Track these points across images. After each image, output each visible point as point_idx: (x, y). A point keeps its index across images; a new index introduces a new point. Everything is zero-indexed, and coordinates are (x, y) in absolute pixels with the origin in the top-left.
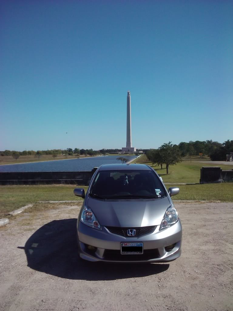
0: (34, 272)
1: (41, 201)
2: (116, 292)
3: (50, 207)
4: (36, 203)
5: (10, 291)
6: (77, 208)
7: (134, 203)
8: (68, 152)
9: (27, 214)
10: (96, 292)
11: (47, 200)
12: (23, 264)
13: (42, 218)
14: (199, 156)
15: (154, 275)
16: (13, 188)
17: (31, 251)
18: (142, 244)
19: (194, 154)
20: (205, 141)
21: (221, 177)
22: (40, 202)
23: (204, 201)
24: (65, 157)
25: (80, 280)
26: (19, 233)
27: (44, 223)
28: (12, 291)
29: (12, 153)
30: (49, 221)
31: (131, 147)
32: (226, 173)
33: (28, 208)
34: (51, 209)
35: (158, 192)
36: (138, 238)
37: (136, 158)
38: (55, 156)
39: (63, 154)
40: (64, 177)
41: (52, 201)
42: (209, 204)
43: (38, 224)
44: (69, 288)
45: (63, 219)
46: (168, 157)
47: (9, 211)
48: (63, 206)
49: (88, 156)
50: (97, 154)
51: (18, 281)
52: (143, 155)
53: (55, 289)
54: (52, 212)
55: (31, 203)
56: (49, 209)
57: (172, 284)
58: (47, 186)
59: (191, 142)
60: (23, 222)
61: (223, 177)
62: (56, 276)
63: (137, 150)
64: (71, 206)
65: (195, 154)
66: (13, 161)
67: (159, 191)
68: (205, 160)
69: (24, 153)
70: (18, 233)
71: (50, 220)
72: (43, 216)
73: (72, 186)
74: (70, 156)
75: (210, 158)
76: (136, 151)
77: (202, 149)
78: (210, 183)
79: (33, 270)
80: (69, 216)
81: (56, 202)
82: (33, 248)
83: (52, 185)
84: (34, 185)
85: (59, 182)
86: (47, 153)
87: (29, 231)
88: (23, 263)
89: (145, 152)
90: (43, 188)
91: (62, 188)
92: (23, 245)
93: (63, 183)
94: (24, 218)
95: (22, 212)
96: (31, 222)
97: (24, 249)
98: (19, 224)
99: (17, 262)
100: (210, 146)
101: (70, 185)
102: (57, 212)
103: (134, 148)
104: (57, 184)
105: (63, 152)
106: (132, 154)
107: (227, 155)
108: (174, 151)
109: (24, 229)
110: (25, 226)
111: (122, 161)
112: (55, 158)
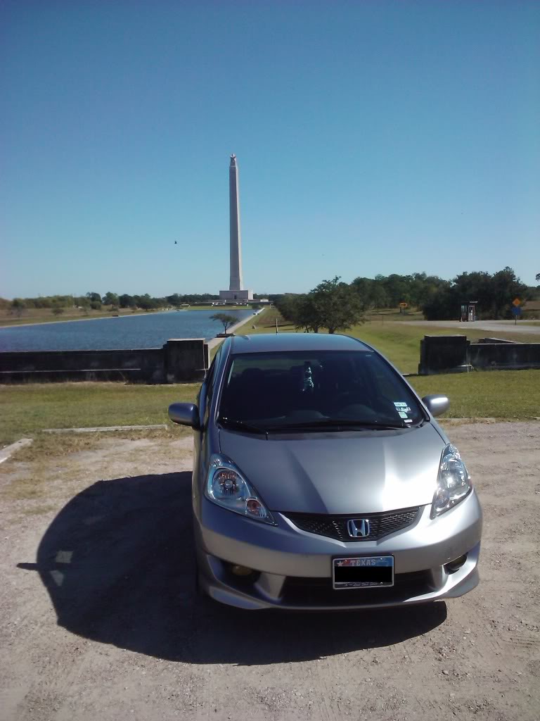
0: (83, 646)
1: (50, 427)
2: (332, 700)
3: (78, 445)
4: (40, 433)
5: (24, 713)
6: (151, 446)
7: (346, 442)
8: (90, 302)
9: (23, 466)
10: (279, 704)
11: (67, 424)
12: (45, 618)
13: (64, 476)
14: (397, 310)
15: (419, 637)
17: (59, 577)
18: (390, 559)
19: (386, 306)
20: (411, 275)
21: (469, 359)
22: (50, 431)
23: (456, 420)
24: (83, 314)
25: (221, 665)
26: (12, 522)
27: (74, 489)
28: (32, 714)
30: (86, 483)
31: (242, 289)
32: (479, 350)
33: (23, 448)
34: (83, 449)
35: (402, 409)
36: (378, 544)
37: (253, 316)
38: (58, 312)
39: (77, 307)
41: (81, 429)
42: (471, 427)
43: (59, 495)
44: (197, 694)
45: (122, 477)
46: (332, 313)
48: (111, 441)
49: (139, 312)
50: (160, 307)
51: (43, 677)
52: (270, 307)
53: (157, 698)
54: (87, 457)
55: (26, 433)
56: (77, 451)
57: (478, 665)
58: (51, 385)
59: (379, 277)
60: (18, 489)
61: (473, 358)
62: (148, 653)
63: (255, 296)
64: (133, 439)
65: (389, 305)
67: (405, 408)
68: (410, 317)
70: (9, 521)
71: (88, 480)
72: (67, 470)
73: (115, 386)
74: (95, 312)
75: (424, 314)
76: (252, 299)
77: (404, 294)
78: (444, 373)
79: (76, 637)
80: (136, 468)
81: (93, 430)
82: (61, 567)
83: (65, 383)
84: (18, 383)
85: (81, 377)
86: (39, 304)
87: (39, 516)
88: (43, 615)
89: (275, 300)
90: (42, 392)
91: (92, 391)
92: (32, 559)
93: (92, 379)
94: (16, 476)
95: (7, 461)
96: (37, 488)
97: (36, 570)
98: (5, 493)
99: (25, 614)
100: (422, 286)
101: (111, 383)
102: (101, 459)
103: (247, 291)
104: (76, 381)
105: (78, 302)
106: (243, 305)
107: (463, 307)
108: (347, 297)
109: (23, 508)
110: (25, 499)
111: (224, 321)
112: (60, 315)
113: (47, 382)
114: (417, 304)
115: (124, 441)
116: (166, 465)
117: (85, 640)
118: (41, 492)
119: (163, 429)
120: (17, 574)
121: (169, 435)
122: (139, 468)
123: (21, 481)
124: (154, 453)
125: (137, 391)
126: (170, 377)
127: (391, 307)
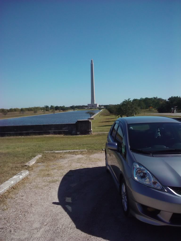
1: (47, 151)
3: (58, 157)
4: (43, 153)
6: (83, 157)
8: (46, 109)
9: (41, 165)
11: (52, 150)
12: (70, 225)
13: (57, 168)
14: (148, 110)
16: (11, 139)
17: (70, 208)
19: (144, 108)
20: (152, 98)
24: (43, 113)
26: (45, 186)
29: (1, 111)
31: (95, 103)
33: (40, 158)
34: (60, 158)
37: (99, 112)
38: (35, 112)
40: (52, 129)
41: (57, 151)
45: (78, 169)
46: (128, 111)
47: (24, 162)
48: (69, 155)
49: (61, 111)
50: (68, 110)
52: (104, 109)
54: (62, 161)
55: (39, 152)
56: (58, 159)
59: (141, 98)
60: (42, 173)
63: (99, 106)
64: (76, 155)
65: (145, 108)
66: (3, 117)
68: (153, 112)
69: (11, 110)
72: (57, 166)
73: (60, 136)
74: (47, 112)
75: (158, 111)
77: (150, 104)
81: (61, 151)
82: (69, 204)
83: (43, 135)
84: (28, 136)
85: (49, 133)
86: (29, 110)
87: (54, 183)
89: (106, 107)
90: (37, 138)
91: (52, 138)
92: (57, 201)
94: (40, 168)
95: (35, 163)
97: (60, 205)
98: (39, 175)
99: (62, 223)
100: (157, 101)
101: (58, 135)
102: (67, 162)
103: (97, 104)
104: (47, 135)
105: (42, 109)
106: (95, 109)
107: (172, 108)
108: (133, 105)
109: (47, 180)
110: (46, 177)
111: (90, 114)
112: (36, 113)
113: (37, 135)
114: (155, 107)
115: (73, 155)
116: (92, 164)
117: (90, 235)
118: (51, 174)
119: (85, 151)
120: (54, 207)
121: (88, 153)
122: (82, 165)
123: (42, 170)
124: (86, 160)
125: (67, 138)
126: (78, 133)
127: (146, 109)
